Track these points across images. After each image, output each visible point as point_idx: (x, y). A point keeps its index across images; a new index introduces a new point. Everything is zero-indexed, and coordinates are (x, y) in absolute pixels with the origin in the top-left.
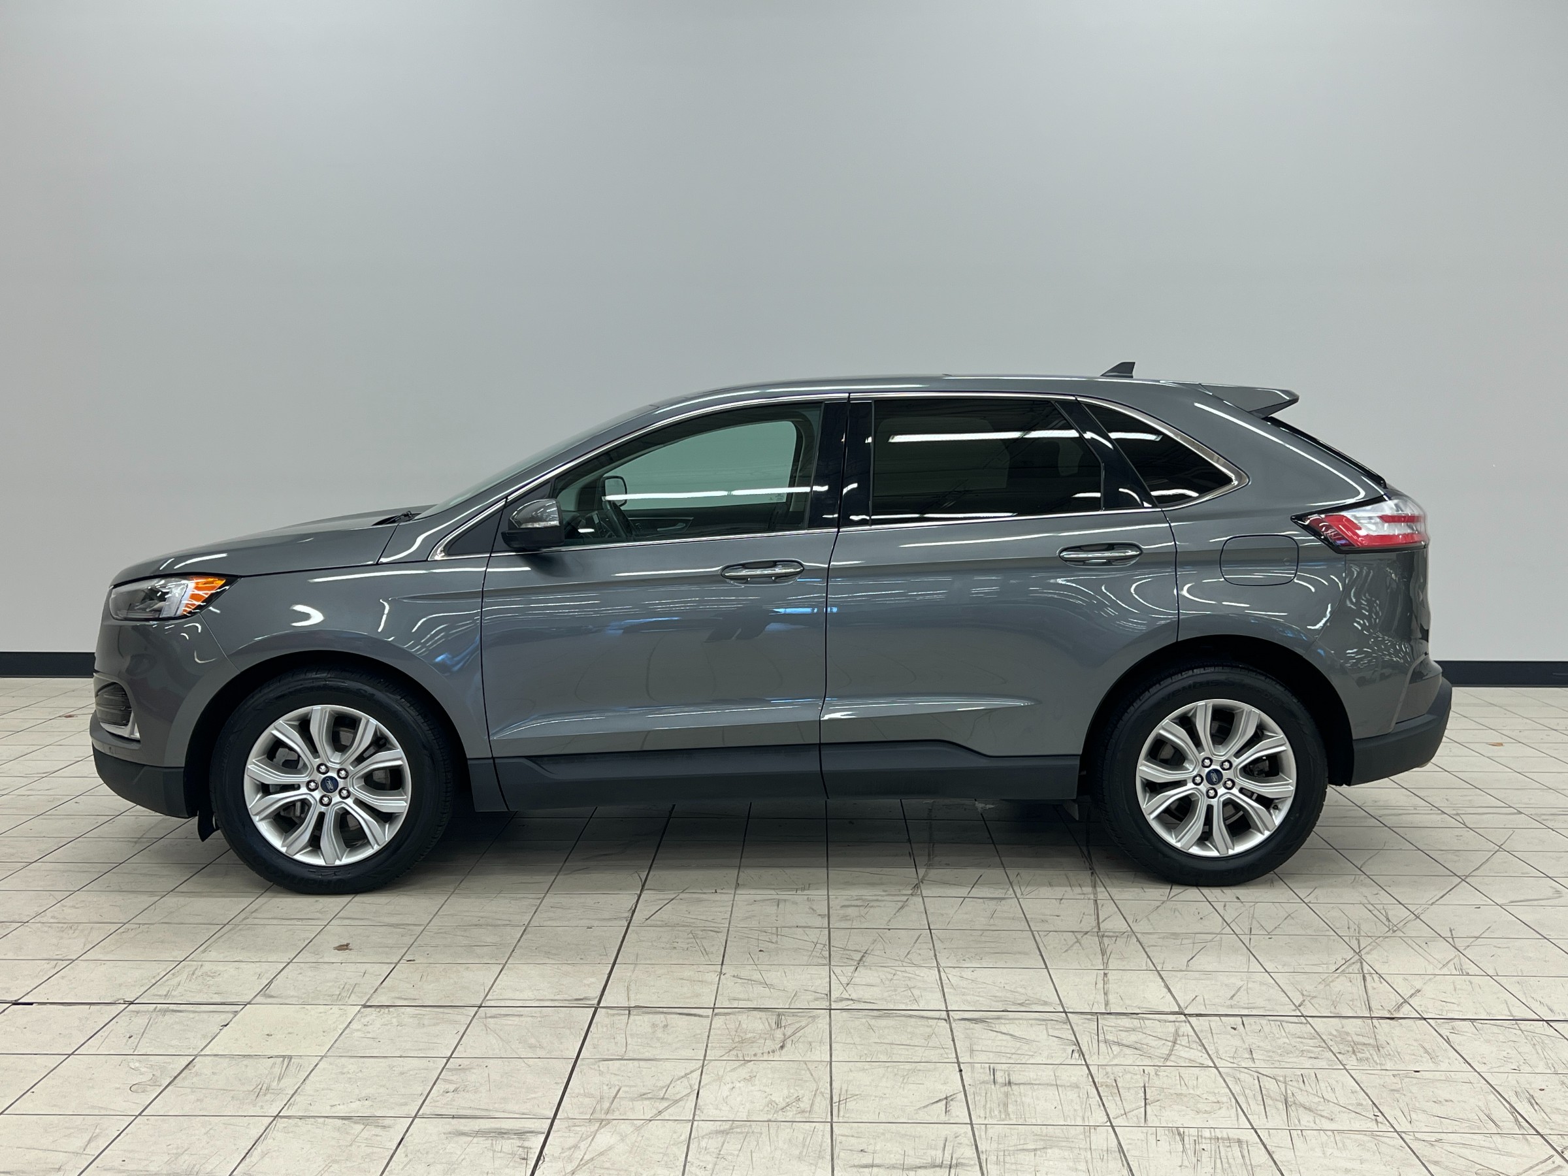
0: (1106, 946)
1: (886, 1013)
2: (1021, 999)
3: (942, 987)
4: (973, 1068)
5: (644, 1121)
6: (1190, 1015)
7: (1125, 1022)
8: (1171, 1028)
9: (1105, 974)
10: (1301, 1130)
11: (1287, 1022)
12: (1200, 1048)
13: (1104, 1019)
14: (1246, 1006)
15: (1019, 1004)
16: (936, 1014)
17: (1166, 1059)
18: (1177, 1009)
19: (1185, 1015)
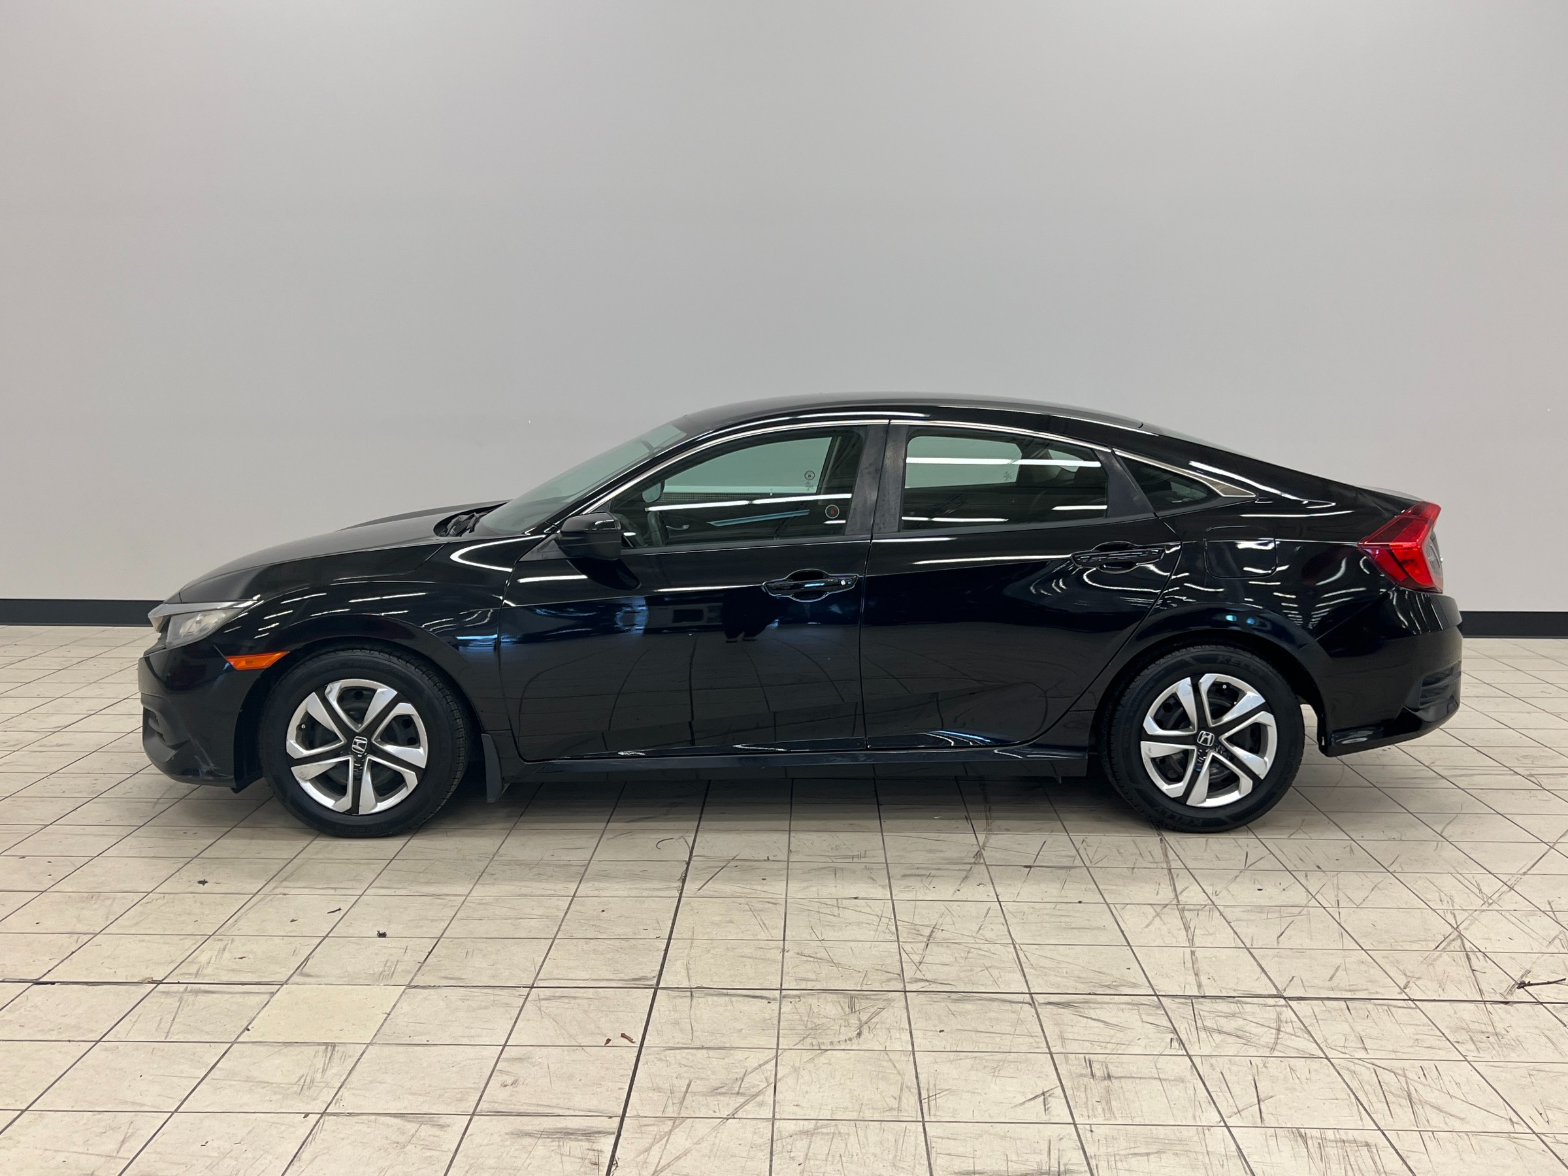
0: (1189, 920)
1: (965, 996)
2: (1106, 980)
3: (1021, 966)
4: (1067, 1060)
5: (721, 1120)
6: (1290, 999)
7: (1223, 1006)
8: (1272, 1014)
9: (1193, 953)
10: (1433, 1132)
11: (1395, 1007)
12: (1306, 1036)
13: (1198, 1002)
14: (1348, 988)
15: (1105, 986)
16: (1020, 997)
17: (1273, 1049)
18: (1275, 992)
19: (1285, 998)
